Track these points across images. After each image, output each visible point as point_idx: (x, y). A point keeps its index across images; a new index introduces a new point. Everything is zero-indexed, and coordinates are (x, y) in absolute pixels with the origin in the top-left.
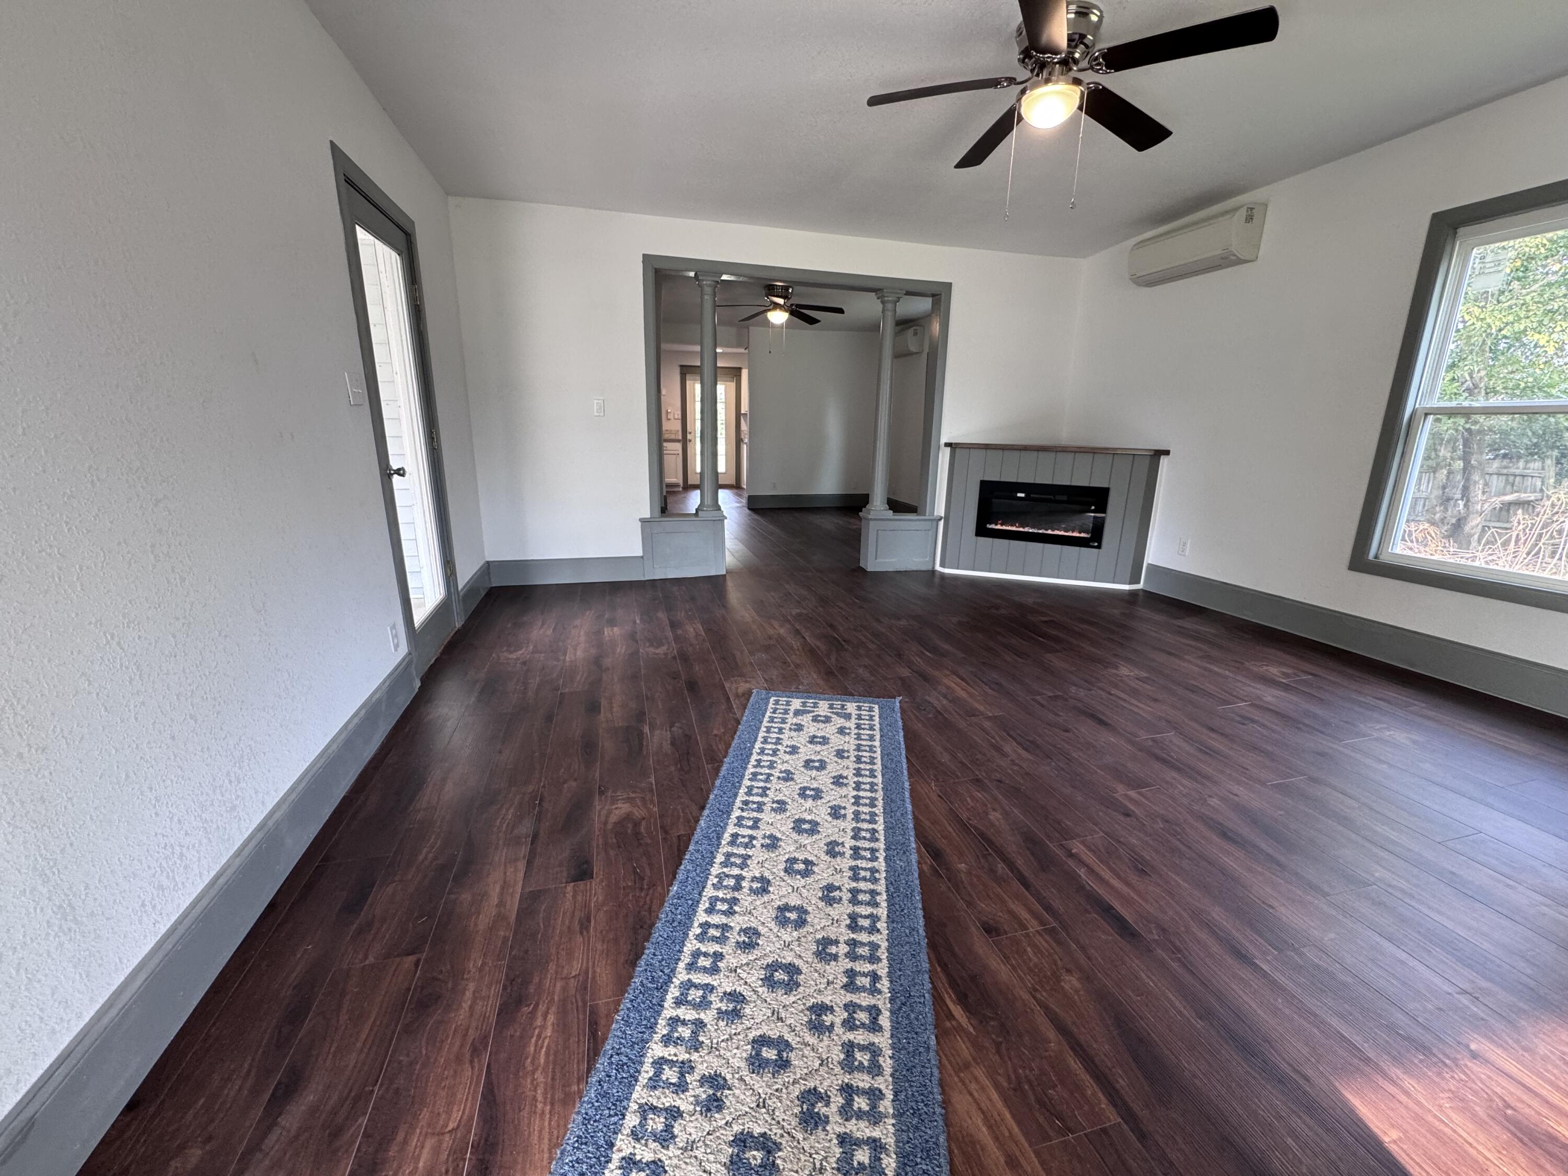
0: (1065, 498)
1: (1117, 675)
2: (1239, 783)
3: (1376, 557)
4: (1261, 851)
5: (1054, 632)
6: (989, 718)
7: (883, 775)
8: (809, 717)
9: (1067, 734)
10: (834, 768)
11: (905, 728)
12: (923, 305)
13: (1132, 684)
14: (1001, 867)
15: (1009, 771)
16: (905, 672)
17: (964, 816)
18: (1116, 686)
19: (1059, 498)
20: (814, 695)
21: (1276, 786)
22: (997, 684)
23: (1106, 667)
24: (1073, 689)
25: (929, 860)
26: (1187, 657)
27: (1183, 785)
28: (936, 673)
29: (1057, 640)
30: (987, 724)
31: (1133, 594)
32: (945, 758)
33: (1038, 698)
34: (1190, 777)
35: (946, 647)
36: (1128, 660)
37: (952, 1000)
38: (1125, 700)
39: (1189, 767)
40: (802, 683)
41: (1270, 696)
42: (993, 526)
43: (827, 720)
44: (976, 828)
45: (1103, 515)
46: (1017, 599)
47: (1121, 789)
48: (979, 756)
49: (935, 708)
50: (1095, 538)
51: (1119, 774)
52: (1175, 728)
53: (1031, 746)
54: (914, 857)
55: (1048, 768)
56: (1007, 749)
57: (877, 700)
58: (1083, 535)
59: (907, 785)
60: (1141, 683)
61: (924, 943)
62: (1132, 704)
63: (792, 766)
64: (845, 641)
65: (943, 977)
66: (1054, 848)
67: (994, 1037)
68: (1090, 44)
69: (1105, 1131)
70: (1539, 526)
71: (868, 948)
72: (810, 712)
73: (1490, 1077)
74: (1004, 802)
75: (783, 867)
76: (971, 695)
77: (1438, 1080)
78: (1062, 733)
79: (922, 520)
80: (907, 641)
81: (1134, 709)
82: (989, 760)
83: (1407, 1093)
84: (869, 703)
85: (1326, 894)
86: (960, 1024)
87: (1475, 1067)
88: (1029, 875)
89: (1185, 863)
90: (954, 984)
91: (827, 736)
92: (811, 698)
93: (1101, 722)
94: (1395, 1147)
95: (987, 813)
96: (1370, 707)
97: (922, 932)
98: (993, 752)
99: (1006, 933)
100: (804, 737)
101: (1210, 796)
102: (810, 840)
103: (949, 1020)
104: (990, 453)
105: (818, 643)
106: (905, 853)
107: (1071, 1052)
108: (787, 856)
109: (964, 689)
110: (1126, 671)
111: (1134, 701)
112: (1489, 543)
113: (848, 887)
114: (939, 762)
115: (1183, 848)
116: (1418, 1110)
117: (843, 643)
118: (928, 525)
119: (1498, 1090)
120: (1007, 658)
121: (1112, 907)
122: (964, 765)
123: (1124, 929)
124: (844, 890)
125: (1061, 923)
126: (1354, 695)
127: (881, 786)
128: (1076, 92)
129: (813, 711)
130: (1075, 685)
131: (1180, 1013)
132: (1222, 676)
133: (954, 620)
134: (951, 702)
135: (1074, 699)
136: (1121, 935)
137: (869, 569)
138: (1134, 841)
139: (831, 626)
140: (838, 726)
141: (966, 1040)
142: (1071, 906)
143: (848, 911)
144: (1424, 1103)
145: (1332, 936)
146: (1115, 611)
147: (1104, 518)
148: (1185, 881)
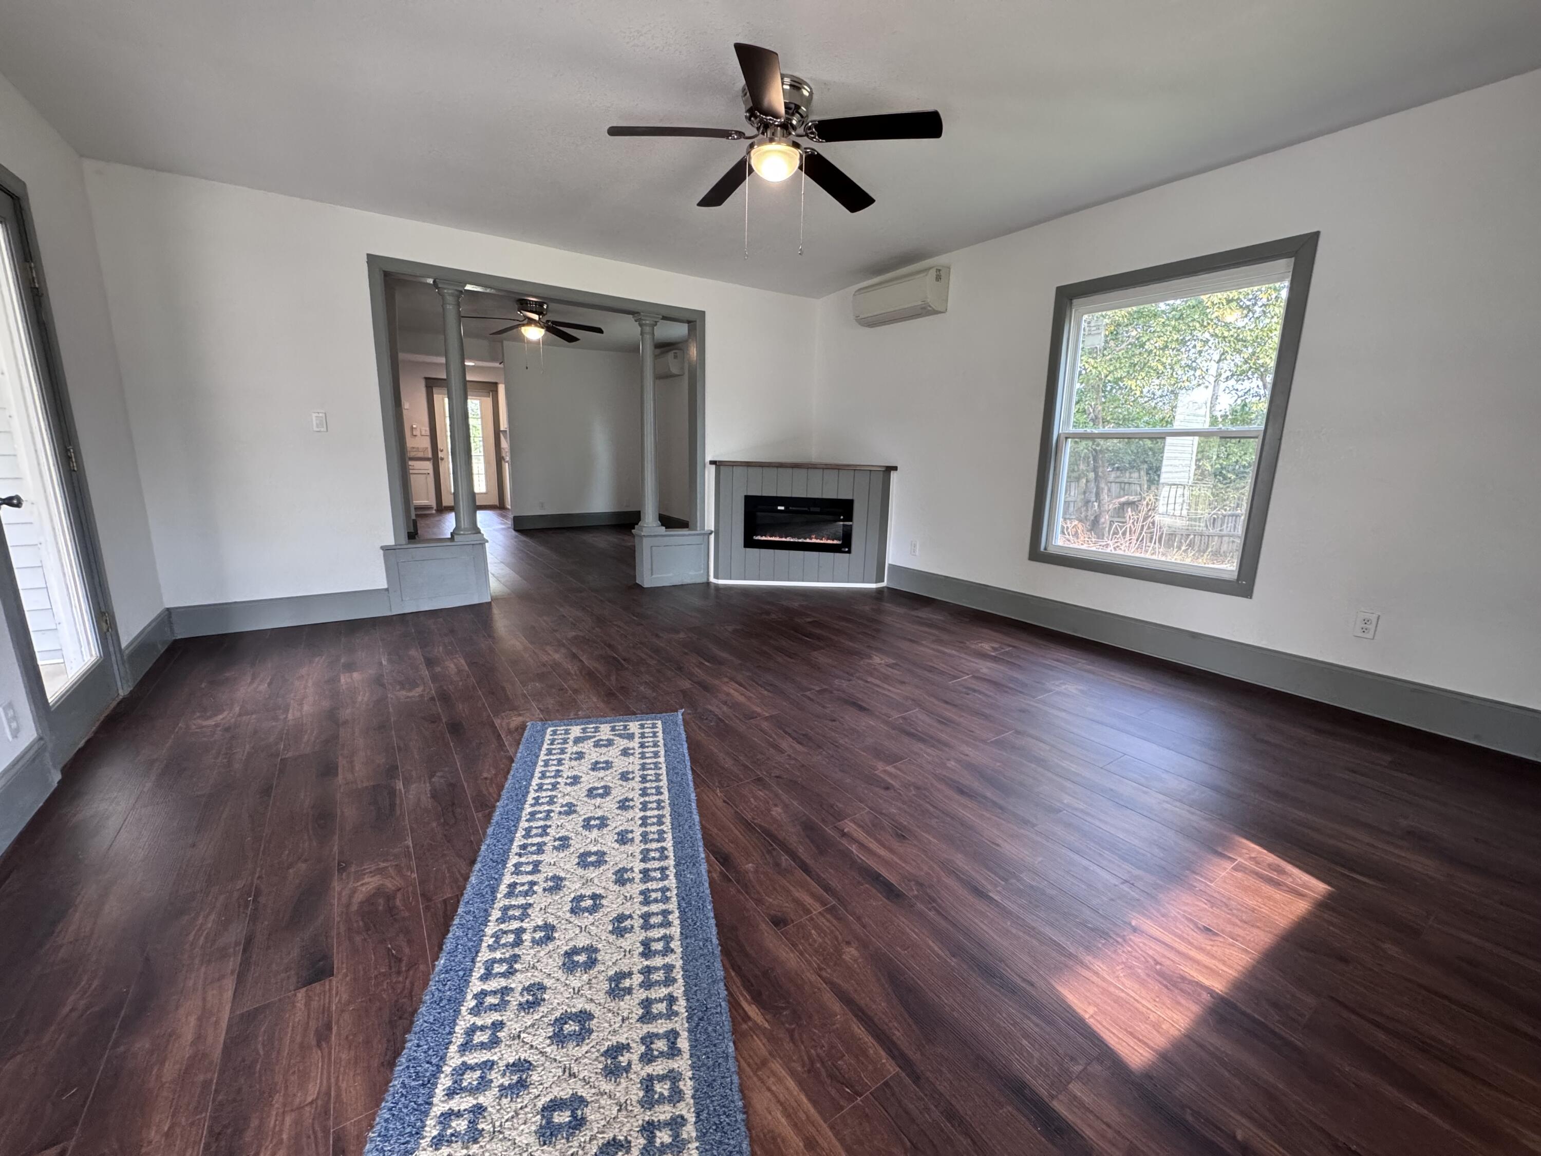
0: (818, 510)
1: (871, 664)
2: (967, 744)
3: (1045, 549)
4: (985, 798)
5: (818, 631)
6: (766, 719)
7: (669, 791)
8: (591, 743)
9: (834, 723)
10: (618, 793)
11: (688, 740)
12: (679, 331)
13: (883, 670)
14: (785, 860)
15: (787, 766)
16: (686, 684)
17: (749, 816)
18: (871, 675)
19: (812, 509)
20: (595, 720)
21: (994, 743)
22: (771, 685)
23: (862, 658)
24: (837, 682)
25: (718, 867)
26: (924, 642)
27: (927, 753)
28: (717, 682)
29: (819, 638)
30: (765, 725)
31: (880, 591)
32: (728, 763)
33: (808, 693)
34: (933, 746)
35: (725, 655)
36: (878, 650)
37: (747, 1000)
38: (878, 686)
39: (932, 737)
40: (582, 709)
41: (985, 668)
42: (759, 538)
43: (610, 743)
44: (760, 827)
45: (850, 523)
46: (785, 603)
47: (880, 766)
48: (759, 756)
49: (716, 716)
50: (845, 545)
51: (878, 753)
52: (920, 706)
53: (804, 739)
54: (704, 867)
55: (819, 757)
56: (784, 745)
57: (659, 715)
58: (835, 542)
59: (693, 796)
60: (890, 669)
61: (718, 951)
62: (884, 689)
63: (574, 798)
64: (625, 660)
65: (738, 981)
66: (829, 830)
67: (787, 1026)
68: (804, 115)
69: (886, 1084)
70: (1141, 519)
71: (662, 972)
72: (591, 737)
73: (1144, 944)
74: (784, 797)
75: (569, 908)
76: (749, 699)
77: (1114, 956)
78: (830, 723)
79: (694, 535)
80: (686, 654)
81: (886, 692)
82: (768, 759)
83: (1096, 973)
84: (653, 719)
85: (1034, 825)
86: (755, 1023)
87: (1136, 939)
88: (809, 861)
89: (933, 822)
90: (748, 985)
91: (611, 759)
92: (592, 723)
93: (861, 708)
94: (1092, 1020)
95: (769, 810)
96: (1051, 668)
97: (715, 941)
98: (772, 751)
99: (793, 921)
100: (586, 764)
101: (949, 760)
102: (597, 872)
103: (745, 1022)
104: (751, 470)
105: (597, 665)
106: (694, 865)
107: (855, 1019)
108: (572, 895)
109: (742, 694)
110: (877, 660)
111: (886, 686)
112: (1114, 533)
113: (639, 913)
114: (723, 768)
115: (931, 809)
116: (1104, 985)
117: (623, 662)
118: (698, 539)
119: (1151, 952)
120: (779, 659)
121: (880, 875)
122: (746, 767)
123: (891, 892)
124: (635, 917)
125: (839, 900)
126: (1041, 660)
127: (668, 802)
128: (796, 154)
129: (595, 737)
130: (838, 677)
131: (938, 956)
132: (950, 655)
133: (730, 628)
134: (730, 707)
135: (838, 690)
136: (888, 899)
137: (646, 585)
138: (894, 810)
139: (610, 646)
140: (622, 748)
141: (762, 1037)
142: (846, 881)
143: (641, 938)
144: (1106, 976)
145: (1040, 859)
146: (867, 608)
147: (851, 526)
148: (934, 838)
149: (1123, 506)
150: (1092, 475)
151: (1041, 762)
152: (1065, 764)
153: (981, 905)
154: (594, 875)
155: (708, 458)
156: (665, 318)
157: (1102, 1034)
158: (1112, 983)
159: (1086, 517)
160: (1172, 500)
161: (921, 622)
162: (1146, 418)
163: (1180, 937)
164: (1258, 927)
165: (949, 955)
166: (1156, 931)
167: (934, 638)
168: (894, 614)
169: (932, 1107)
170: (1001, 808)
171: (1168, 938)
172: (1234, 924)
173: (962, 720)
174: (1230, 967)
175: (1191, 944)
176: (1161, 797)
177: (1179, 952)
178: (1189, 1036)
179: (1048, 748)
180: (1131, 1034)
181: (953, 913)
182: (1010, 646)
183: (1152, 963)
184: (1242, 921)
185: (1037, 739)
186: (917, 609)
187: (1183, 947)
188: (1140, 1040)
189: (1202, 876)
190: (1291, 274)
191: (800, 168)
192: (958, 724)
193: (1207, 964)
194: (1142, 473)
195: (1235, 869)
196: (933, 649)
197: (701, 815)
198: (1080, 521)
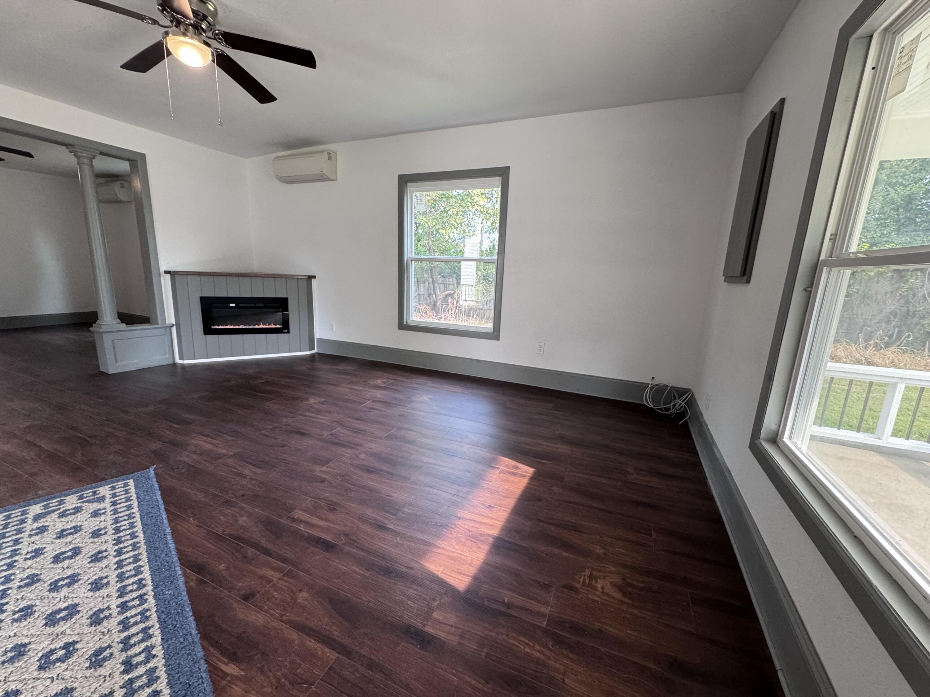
0: (262, 305)
1: (308, 404)
2: (371, 442)
3: (407, 323)
4: (382, 471)
5: (269, 388)
6: (231, 456)
7: (144, 533)
8: (55, 515)
9: (284, 448)
10: (89, 549)
11: (161, 488)
13: (316, 406)
14: (251, 552)
15: (250, 486)
16: (157, 445)
17: (219, 531)
18: (308, 411)
19: (258, 305)
20: (59, 494)
21: (386, 437)
22: (234, 431)
23: (302, 401)
24: (284, 420)
25: (194, 576)
26: (343, 385)
27: (347, 453)
28: (184, 438)
29: (270, 392)
30: (230, 461)
31: (312, 356)
32: (200, 497)
33: (263, 432)
34: (351, 448)
35: (192, 417)
36: (312, 394)
37: (224, 663)
38: (314, 417)
39: (349, 442)
40: (42, 489)
41: (379, 394)
43: (78, 510)
44: (230, 535)
47: (318, 468)
48: (226, 485)
49: (187, 463)
50: (285, 328)
51: (316, 461)
52: (341, 424)
53: (261, 464)
54: (181, 581)
55: (274, 474)
56: (247, 472)
57: (130, 475)
58: (278, 326)
59: (168, 530)
60: (321, 405)
61: (197, 639)
62: (318, 418)
63: (36, 569)
64: (90, 437)
65: (217, 653)
66: (284, 521)
67: (258, 665)
68: (212, 24)
69: (331, 668)
70: (455, 303)
71: (145, 677)
72: (53, 511)
73: (464, 524)
74: (248, 508)
75: (36, 667)
76: (215, 445)
77: (451, 536)
78: (281, 449)
79: (156, 328)
80: (156, 422)
81: (318, 420)
82: (233, 485)
83: (443, 549)
84: (124, 480)
85: (409, 479)
86: (232, 676)
87: (460, 523)
88: (270, 546)
89: (353, 494)
90: (224, 652)
91: (79, 524)
92: (55, 498)
93: (303, 434)
94: (442, 574)
95: (236, 521)
96: (414, 388)
97: (194, 632)
98: (237, 478)
99: (259, 592)
100: (49, 536)
101: (360, 454)
102: (69, 624)
103: (223, 679)
104: (204, 278)
105: (58, 447)
106: (172, 582)
107: (308, 638)
108: (40, 655)
109: (209, 443)
110: (312, 401)
111: (319, 416)
112: (444, 311)
113: (118, 640)
114: (195, 501)
115: (351, 486)
116: (447, 553)
117: (89, 439)
118: (162, 332)
119: (467, 527)
120: (239, 412)
121: (320, 538)
122: (215, 495)
123: (328, 546)
124: (114, 644)
125: (293, 565)
126: (410, 385)
127: (143, 542)
128: (208, 51)
129: (59, 509)
130: (286, 416)
131: (359, 574)
132: (358, 390)
133: (195, 396)
134: (199, 455)
135: (286, 425)
136: (327, 552)
137: (111, 372)
138: (327, 495)
139: (73, 428)
140: (92, 511)
141: (238, 683)
142: (297, 550)
143: (121, 660)
144: (448, 548)
145: (413, 497)
146: (304, 368)
147: (288, 314)
148: (353, 503)
149: (447, 296)
150: (430, 280)
151: (411, 442)
152: (424, 440)
153: (383, 535)
154: (65, 627)
155: (163, 268)
156: (102, 153)
157: (447, 580)
158: (450, 551)
159: (430, 303)
160: (467, 293)
161: (340, 372)
162: (453, 250)
163: (479, 514)
164: (510, 498)
165: (365, 570)
166: (469, 516)
167: (348, 381)
168: (323, 368)
169: (359, 666)
170: (392, 474)
171: (473, 517)
172: (501, 500)
173: (367, 428)
174: (500, 521)
175: (483, 516)
176: (468, 446)
177: (479, 523)
178: (485, 563)
179: (415, 433)
180: (460, 573)
181: (367, 545)
182: (393, 379)
183: (467, 531)
184: (504, 497)
185: (410, 430)
186: (337, 365)
187: (480, 519)
188: (464, 574)
189: (487, 481)
190: (501, 185)
191: (213, 61)
192: (365, 431)
193: (491, 523)
194: (454, 279)
195: (500, 473)
196: (348, 388)
197: (176, 542)
198: (427, 305)
